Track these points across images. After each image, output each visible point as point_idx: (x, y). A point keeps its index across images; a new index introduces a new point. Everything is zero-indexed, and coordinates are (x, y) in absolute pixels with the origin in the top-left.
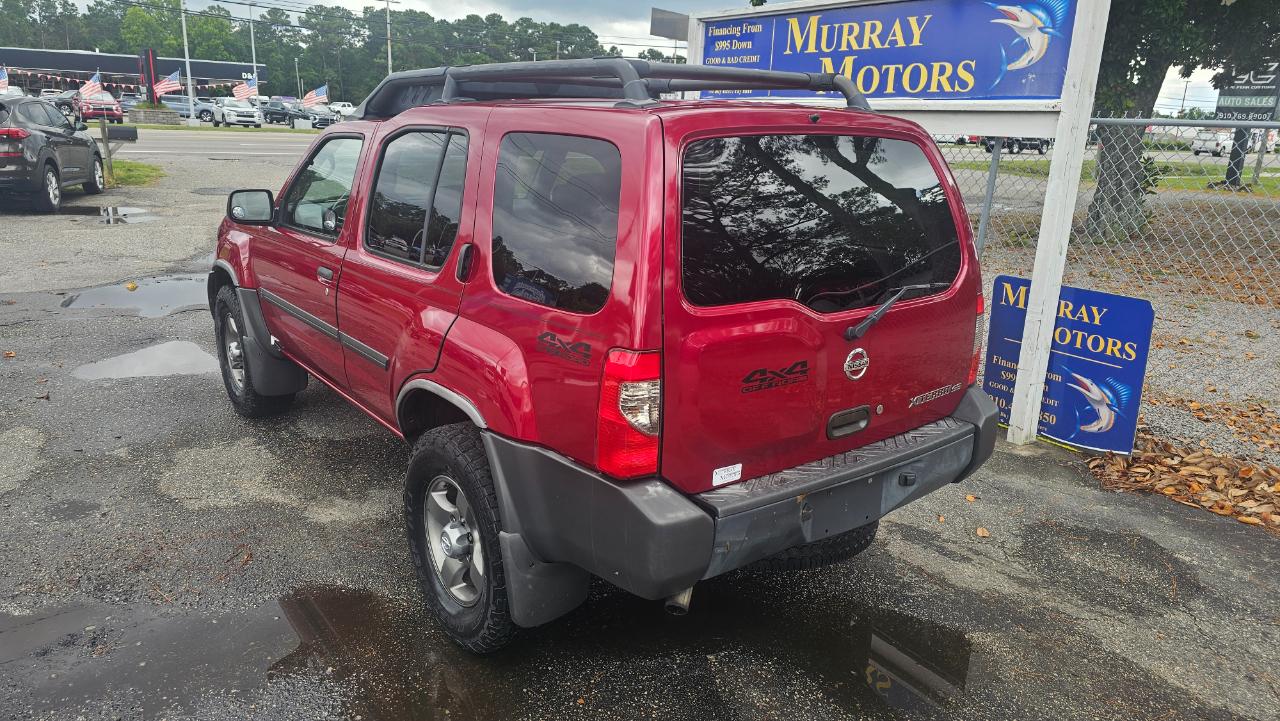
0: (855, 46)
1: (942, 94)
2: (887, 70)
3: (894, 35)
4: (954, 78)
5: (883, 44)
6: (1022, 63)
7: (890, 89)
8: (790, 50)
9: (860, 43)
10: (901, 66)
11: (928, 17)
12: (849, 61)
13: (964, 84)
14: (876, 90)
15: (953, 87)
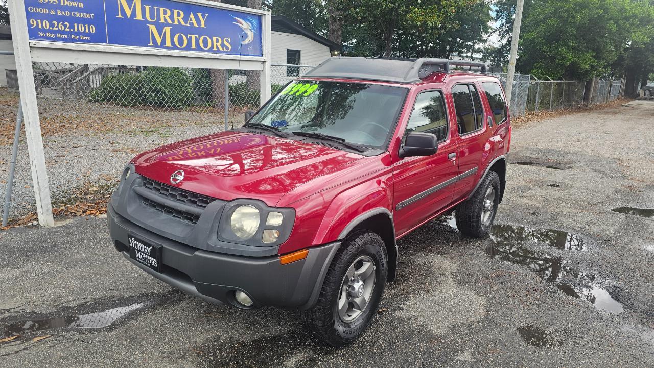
0: (170, 22)
1: (218, 51)
2: (191, 37)
3: (191, 20)
4: (223, 45)
5: (186, 23)
7: (194, 47)
8: (121, 15)
9: (173, 20)
10: (197, 36)
11: (207, 15)
12: (167, 29)
14: (186, 46)
15: (223, 49)
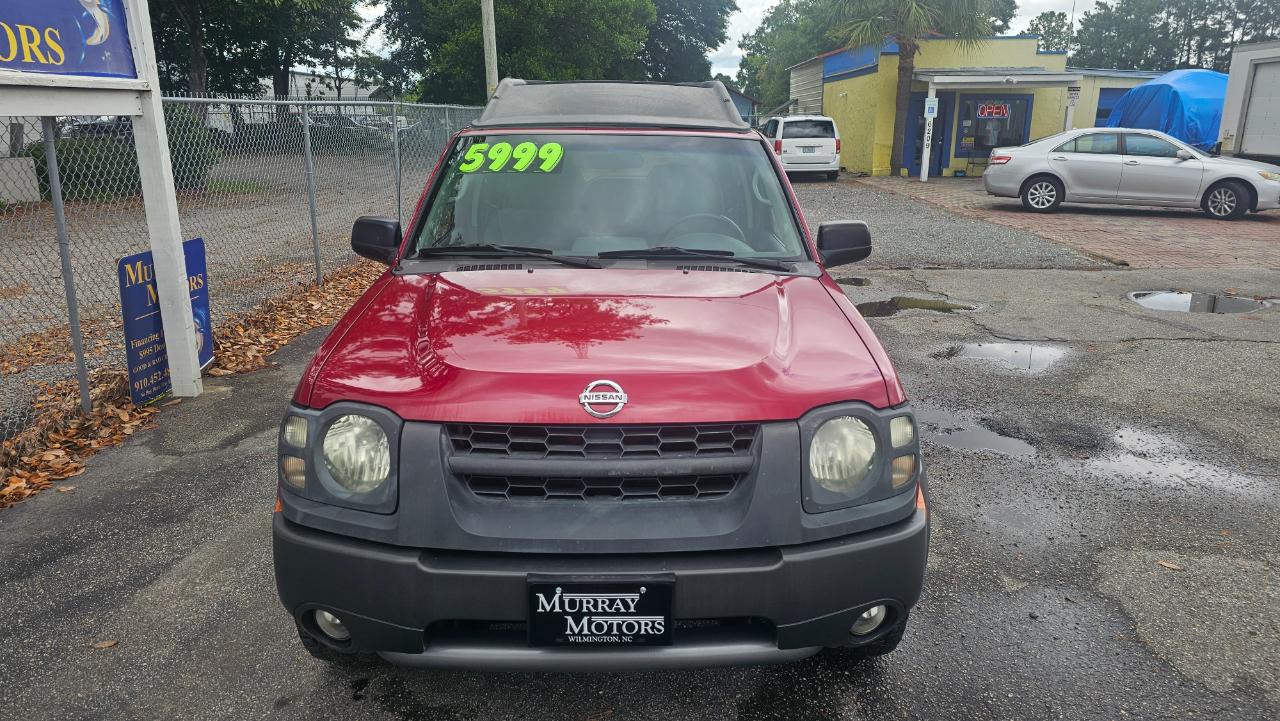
6: (95, 40)
13: (56, 57)
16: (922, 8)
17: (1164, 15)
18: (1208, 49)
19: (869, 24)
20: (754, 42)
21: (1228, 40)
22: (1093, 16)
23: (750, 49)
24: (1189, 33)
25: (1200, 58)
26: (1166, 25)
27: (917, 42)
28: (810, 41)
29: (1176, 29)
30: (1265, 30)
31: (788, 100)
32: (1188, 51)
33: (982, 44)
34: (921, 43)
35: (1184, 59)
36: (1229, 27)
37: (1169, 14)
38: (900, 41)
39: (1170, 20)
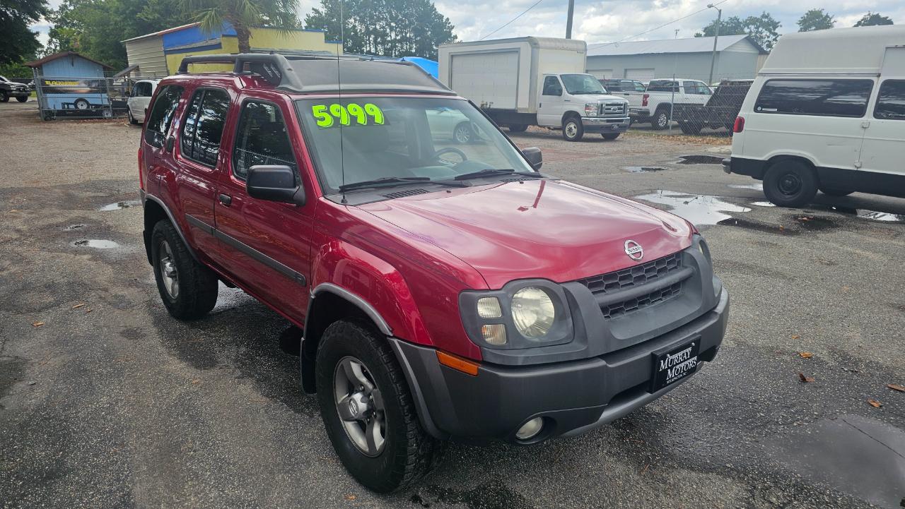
16: (254, 6)
17: (352, 20)
18: (379, 43)
19: (213, 13)
20: (59, 17)
21: (389, 39)
22: (313, 18)
23: (56, 22)
24: (368, 33)
25: (376, 49)
26: (354, 26)
27: (249, 29)
28: (125, 19)
29: (361, 30)
30: (406, 33)
31: (128, 66)
32: (369, 44)
33: (294, 34)
34: (252, 30)
35: (368, 49)
36: (388, 30)
37: (355, 20)
38: (239, 27)
39: (357, 24)
